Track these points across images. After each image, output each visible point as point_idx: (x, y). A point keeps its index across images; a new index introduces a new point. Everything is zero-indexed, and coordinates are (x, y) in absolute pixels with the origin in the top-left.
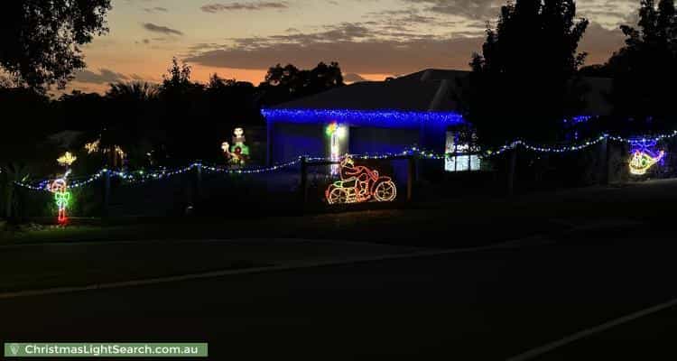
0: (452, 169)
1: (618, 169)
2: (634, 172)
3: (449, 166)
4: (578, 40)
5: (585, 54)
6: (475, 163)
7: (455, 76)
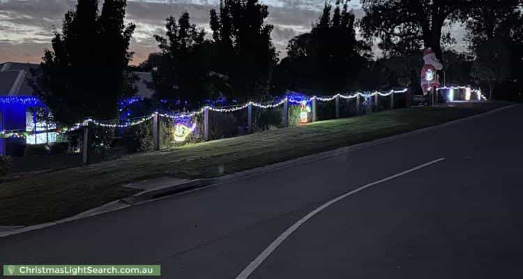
0: (33, 143)
1: (165, 138)
2: (177, 139)
3: (30, 140)
4: (129, 40)
5: (133, 53)
6: (53, 138)
7: (31, 69)
